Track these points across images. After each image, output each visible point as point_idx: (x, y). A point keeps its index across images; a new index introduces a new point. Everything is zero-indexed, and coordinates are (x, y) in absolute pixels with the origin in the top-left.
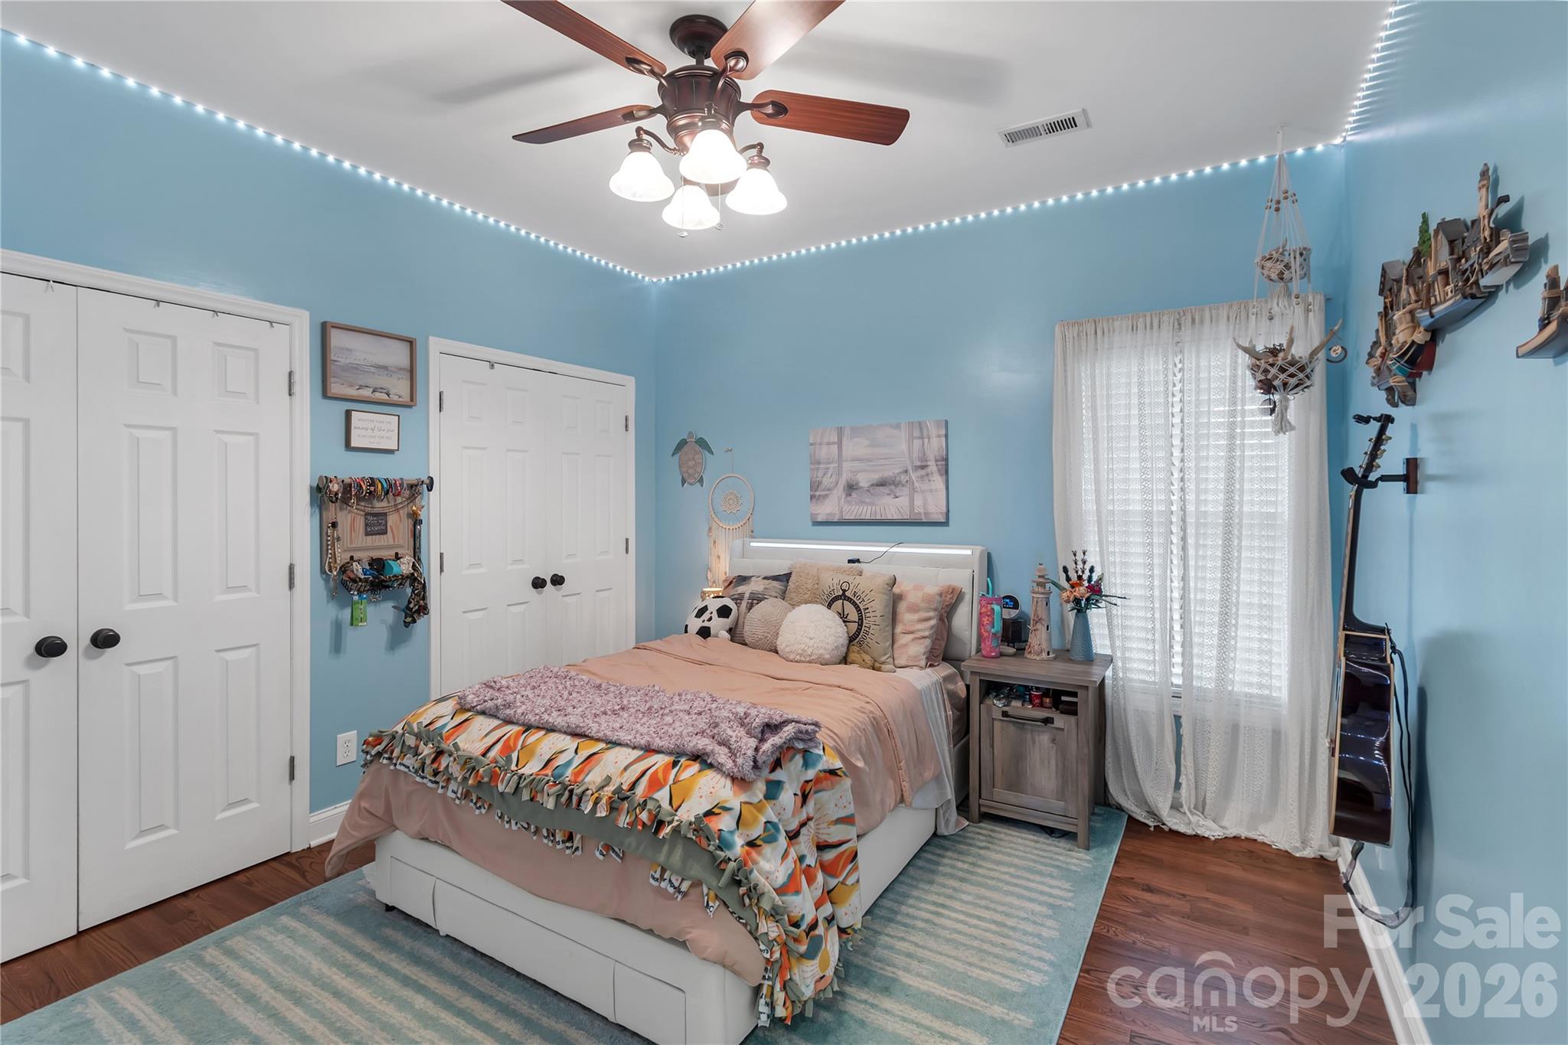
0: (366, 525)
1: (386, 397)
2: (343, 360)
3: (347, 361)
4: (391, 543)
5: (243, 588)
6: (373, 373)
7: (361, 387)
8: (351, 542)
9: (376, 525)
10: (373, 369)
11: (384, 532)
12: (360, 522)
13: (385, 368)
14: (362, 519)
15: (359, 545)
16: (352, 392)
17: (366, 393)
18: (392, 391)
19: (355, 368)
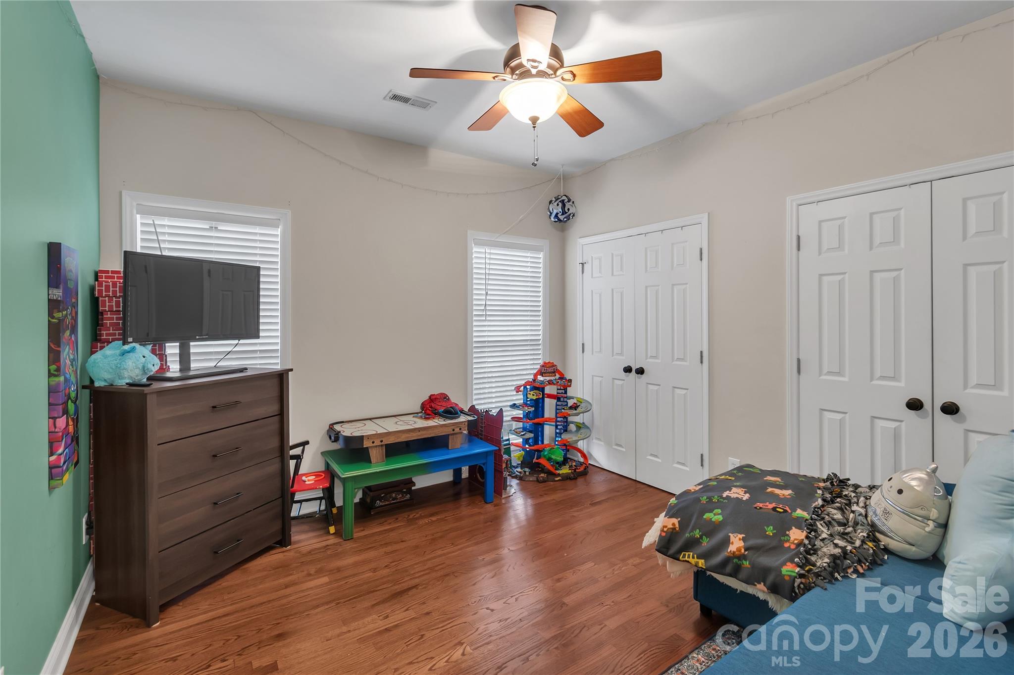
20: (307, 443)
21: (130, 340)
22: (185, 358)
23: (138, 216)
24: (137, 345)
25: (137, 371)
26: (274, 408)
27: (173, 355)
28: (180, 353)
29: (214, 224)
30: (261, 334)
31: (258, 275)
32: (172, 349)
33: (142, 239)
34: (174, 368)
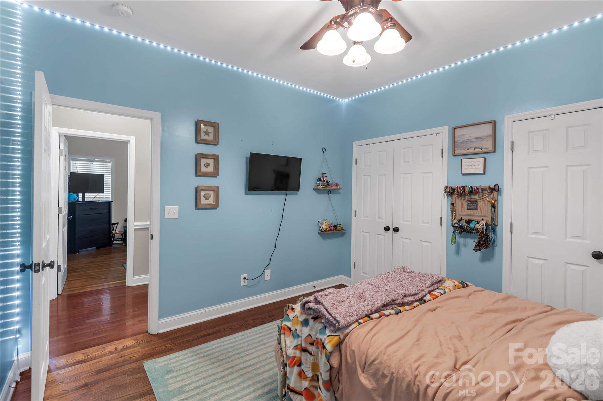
0: (467, 205)
1: (480, 150)
2: (461, 140)
3: (463, 140)
4: (480, 214)
5: (427, 223)
6: (474, 141)
7: (469, 149)
8: (461, 212)
9: (473, 206)
10: (474, 140)
11: (476, 209)
12: (465, 204)
13: (480, 138)
14: (466, 202)
15: (465, 213)
16: (465, 152)
17: (471, 151)
18: (484, 147)
19: (466, 142)
20: (119, 223)
21: (71, 192)
22: (84, 198)
23: (71, 161)
24: (73, 193)
25: (73, 199)
26: (107, 211)
27: (81, 197)
28: (82, 197)
29: (92, 162)
30: (104, 192)
31: (104, 176)
32: (80, 195)
33: (72, 165)
34: (81, 200)
